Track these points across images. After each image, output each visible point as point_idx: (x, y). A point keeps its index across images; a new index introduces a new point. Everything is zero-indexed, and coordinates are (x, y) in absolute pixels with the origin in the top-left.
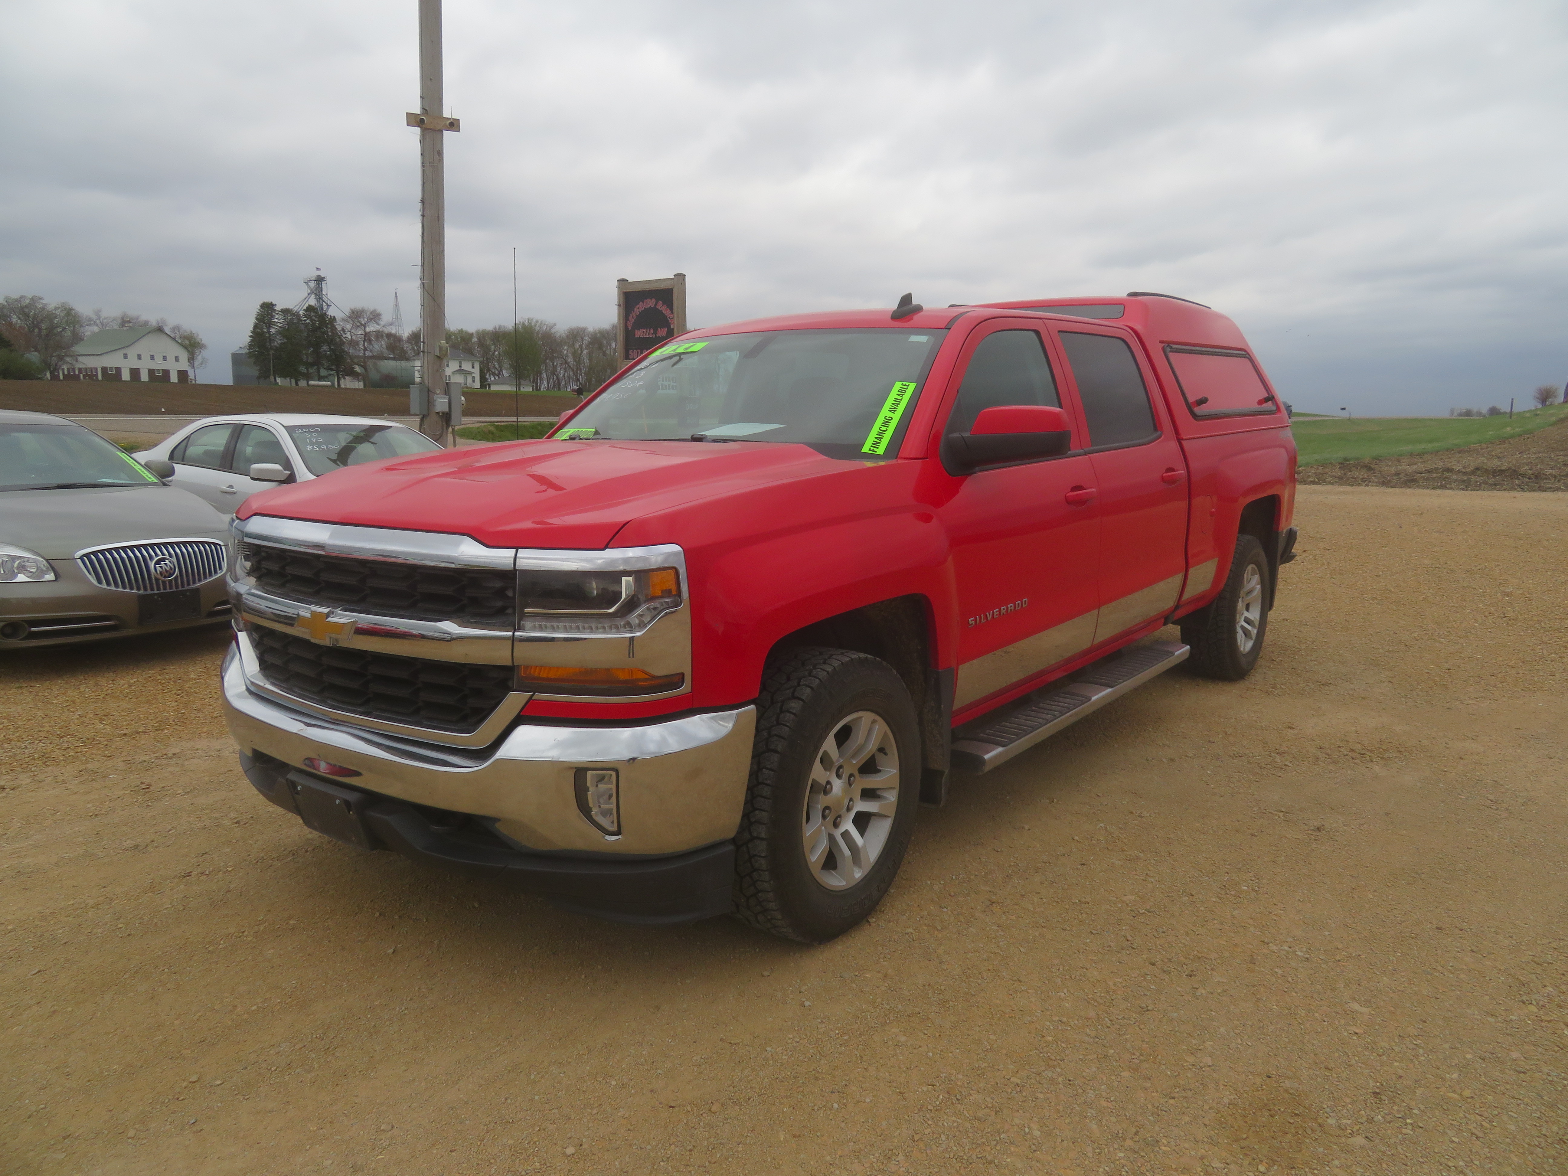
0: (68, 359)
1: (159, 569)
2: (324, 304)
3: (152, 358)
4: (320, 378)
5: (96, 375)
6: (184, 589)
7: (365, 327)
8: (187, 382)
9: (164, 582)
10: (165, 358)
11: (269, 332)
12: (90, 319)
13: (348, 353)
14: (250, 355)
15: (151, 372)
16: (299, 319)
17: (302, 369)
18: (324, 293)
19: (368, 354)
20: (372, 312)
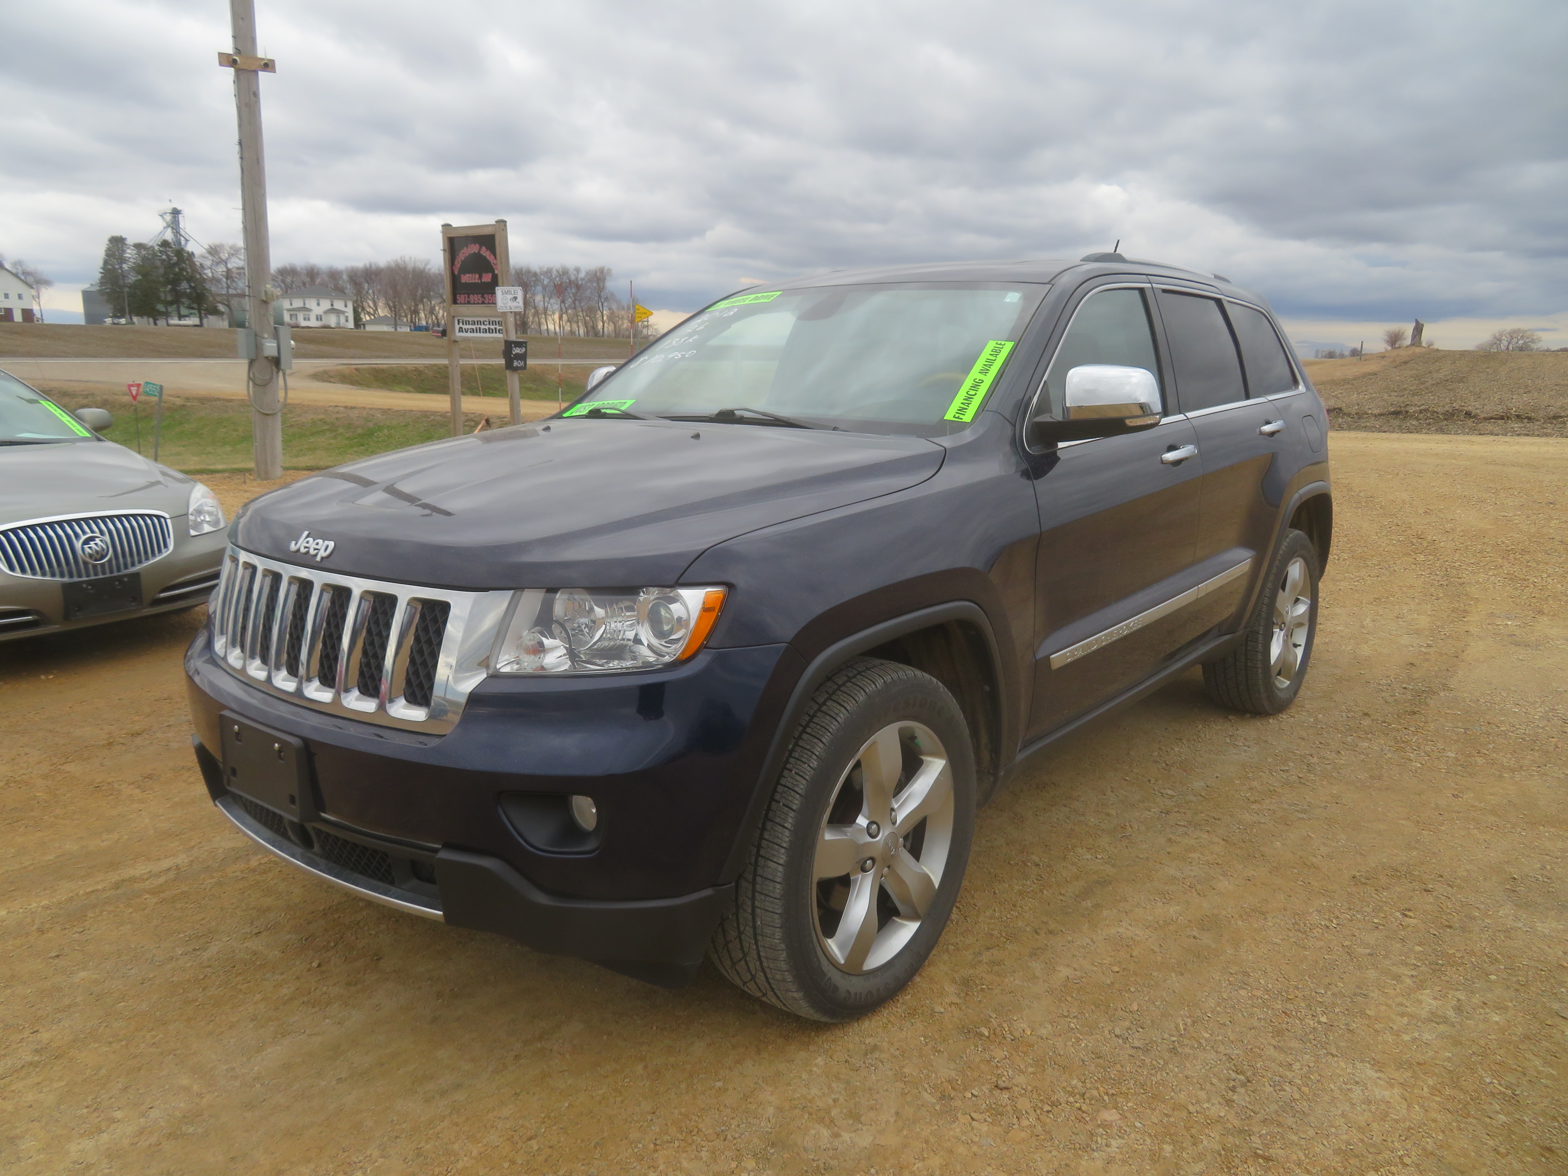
1: (88, 550)
2: (182, 238)
4: (181, 317)
6: (120, 573)
7: (226, 263)
8: (32, 321)
9: (95, 566)
10: (7, 296)
11: (121, 268)
13: (209, 291)
14: (101, 292)
16: (155, 255)
17: (161, 307)
18: (181, 226)
19: (231, 291)
20: (231, 248)
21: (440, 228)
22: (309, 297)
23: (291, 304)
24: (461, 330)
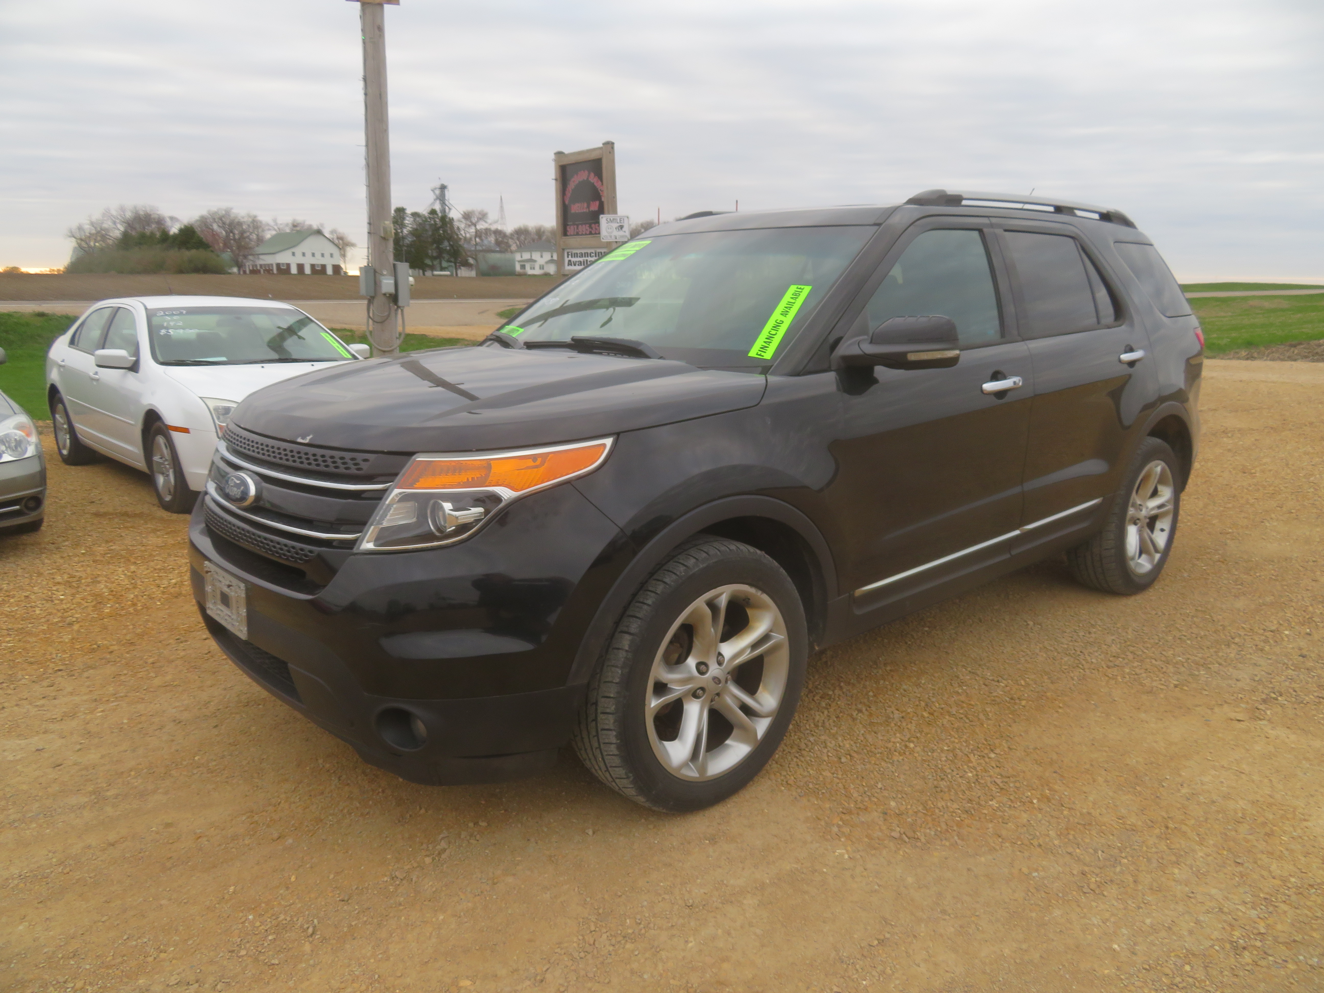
0: (251, 257)
2: (447, 208)
3: (313, 255)
4: (442, 269)
5: (272, 270)
7: (476, 226)
8: (340, 274)
10: (323, 255)
11: (402, 232)
12: (268, 225)
13: (463, 248)
15: (313, 266)
16: (426, 221)
17: (428, 262)
18: (446, 198)
19: (479, 248)
20: (480, 213)
21: (553, 157)
22: (536, 251)
23: (522, 257)
24: (570, 263)
